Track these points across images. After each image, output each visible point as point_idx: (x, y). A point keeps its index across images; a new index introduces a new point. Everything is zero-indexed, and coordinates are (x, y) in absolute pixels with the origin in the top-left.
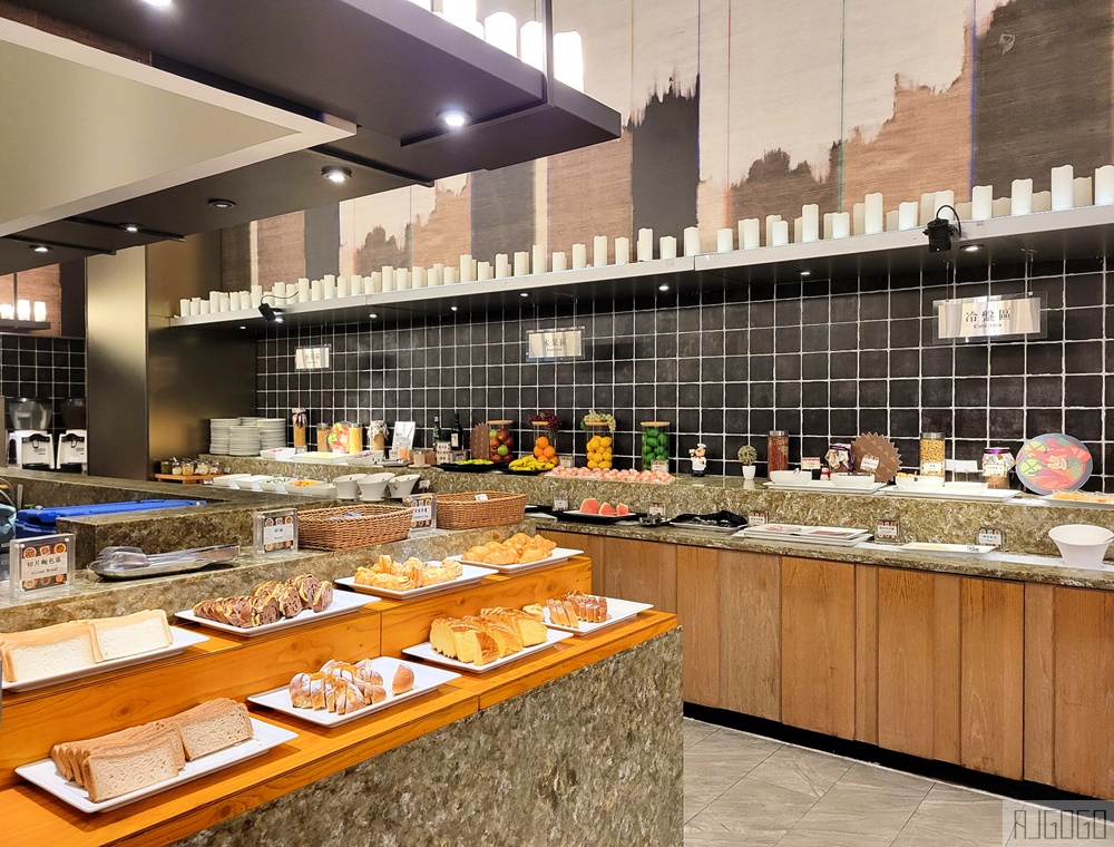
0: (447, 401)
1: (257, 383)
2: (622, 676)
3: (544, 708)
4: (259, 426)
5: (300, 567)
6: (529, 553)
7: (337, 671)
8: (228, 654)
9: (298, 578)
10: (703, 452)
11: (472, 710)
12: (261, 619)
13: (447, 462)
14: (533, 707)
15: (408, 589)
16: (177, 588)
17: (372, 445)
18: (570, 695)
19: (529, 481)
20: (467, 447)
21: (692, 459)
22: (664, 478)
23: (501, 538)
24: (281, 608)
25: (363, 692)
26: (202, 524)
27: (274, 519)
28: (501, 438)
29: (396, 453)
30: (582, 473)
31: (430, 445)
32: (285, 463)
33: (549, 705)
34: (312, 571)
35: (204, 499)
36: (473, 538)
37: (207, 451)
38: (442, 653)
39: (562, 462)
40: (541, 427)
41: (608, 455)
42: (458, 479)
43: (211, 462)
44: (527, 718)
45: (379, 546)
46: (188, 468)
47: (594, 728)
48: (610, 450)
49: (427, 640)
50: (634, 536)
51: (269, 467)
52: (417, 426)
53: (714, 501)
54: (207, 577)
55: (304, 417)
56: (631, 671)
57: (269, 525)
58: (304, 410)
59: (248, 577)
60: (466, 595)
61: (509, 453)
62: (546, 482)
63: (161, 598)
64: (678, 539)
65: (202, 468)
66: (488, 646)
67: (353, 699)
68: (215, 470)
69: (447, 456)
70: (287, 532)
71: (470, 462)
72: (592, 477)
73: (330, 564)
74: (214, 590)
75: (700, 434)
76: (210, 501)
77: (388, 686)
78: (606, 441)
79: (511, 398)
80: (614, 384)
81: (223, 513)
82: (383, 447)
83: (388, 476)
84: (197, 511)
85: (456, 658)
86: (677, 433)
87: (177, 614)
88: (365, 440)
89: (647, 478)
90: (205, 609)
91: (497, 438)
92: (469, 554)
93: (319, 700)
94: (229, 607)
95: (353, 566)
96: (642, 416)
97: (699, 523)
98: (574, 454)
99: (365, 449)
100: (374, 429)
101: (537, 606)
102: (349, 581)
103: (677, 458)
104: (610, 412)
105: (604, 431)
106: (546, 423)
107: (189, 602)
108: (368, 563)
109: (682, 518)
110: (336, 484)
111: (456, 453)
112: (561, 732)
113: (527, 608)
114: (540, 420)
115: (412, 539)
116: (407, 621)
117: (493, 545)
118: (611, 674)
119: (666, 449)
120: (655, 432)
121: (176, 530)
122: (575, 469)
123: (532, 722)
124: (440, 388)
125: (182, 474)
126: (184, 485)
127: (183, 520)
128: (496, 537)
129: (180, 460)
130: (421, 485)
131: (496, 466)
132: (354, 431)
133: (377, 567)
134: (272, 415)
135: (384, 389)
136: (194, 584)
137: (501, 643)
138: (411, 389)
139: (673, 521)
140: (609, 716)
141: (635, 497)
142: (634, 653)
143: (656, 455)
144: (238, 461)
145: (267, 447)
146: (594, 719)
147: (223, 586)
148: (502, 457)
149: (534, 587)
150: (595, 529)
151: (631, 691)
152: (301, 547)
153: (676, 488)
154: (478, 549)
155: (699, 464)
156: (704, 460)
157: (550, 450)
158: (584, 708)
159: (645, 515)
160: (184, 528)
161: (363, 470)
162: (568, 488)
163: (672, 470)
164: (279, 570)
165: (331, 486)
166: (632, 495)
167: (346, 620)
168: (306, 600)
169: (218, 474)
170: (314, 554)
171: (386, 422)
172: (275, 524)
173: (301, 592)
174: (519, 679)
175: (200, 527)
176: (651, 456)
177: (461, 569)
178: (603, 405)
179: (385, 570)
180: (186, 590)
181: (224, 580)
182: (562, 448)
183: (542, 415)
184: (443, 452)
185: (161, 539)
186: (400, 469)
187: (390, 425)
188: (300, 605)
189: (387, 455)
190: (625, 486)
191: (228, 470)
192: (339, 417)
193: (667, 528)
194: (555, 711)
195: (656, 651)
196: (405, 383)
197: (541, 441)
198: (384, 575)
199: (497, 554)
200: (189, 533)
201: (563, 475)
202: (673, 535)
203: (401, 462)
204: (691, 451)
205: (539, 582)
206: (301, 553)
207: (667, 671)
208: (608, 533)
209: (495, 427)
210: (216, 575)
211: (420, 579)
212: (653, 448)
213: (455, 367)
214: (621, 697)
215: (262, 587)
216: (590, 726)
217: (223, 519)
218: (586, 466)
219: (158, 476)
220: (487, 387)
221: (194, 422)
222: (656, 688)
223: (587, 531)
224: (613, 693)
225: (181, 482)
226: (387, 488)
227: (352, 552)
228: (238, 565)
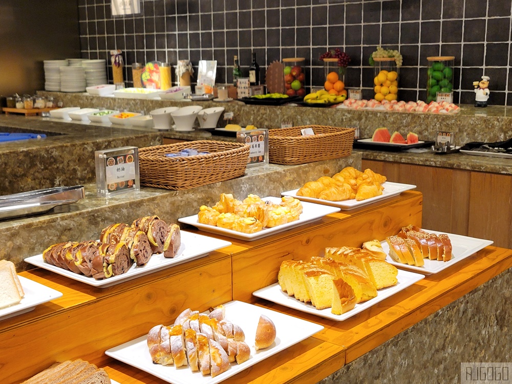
0: (245, 40)
1: (79, 29)
2: (470, 316)
3: (403, 355)
4: (84, 66)
5: (144, 208)
6: (365, 189)
7: (195, 323)
8: (83, 309)
9: (144, 220)
10: (486, 85)
11: (339, 366)
12: (114, 269)
13: (247, 95)
14: (393, 355)
15: (256, 231)
16: (24, 234)
17: (180, 82)
18: (426, 339)
19: (323, 112)
20: (263, 82)
21: (475, 91)
22: (450, 109)
23: (331, 172)
24: (132, 256)
25: (226, 349)
26: (44, 157)
27: (116, 158)
28: (294, 74)
29: (200, 89)
30: (371, 105)
31: (230, 81)
32: (108, 98)
33: (408, 351)
34: (157, 211)
35: (44, 133)
36: (306, 173)
37: (42, 88)
38: (293, 296)
39: (351, 95)
40: (331, 64)
41: (394, 88)
42: (258, 111)
43: (46, 98)
44: (389, 366)
45: (219, 184)
46: (28, 102)
47: (445, 369)
48: (396, 83)
49: (275, 281)
50: (428, 163)
51: (94, 101)
52: (218, 64)
53: (501, 130)
54: (54, 221)
55: (121, 58)
56: (478, 310)
57: (111, 164)
58: (120, 52)
59: (95, 219)
60: (310, 235)
61: (302, 88)
62: (339, 114)
63: (9, 243)
64: (472, 166)
65: (40, 103)
66: (345, 293)
67: (219, 361)
68: (51, 104)
69: (247, 91)
70: (128, 171)
71: (268, 96)
72: (381, 108)
73: (173, 204)
74: (62, 233)
75: (484, 67)
76: (50, 134)
77: (250, 341)
78: (392, 75)
79: (303, 37)
80: (400, 22)
81: (62, 147)
82: (189, 83)
83: (196, 109)
84: (38, 145)
85: (309, 303)
86: (461, 67)
87: (27, 260)
88: (173, 78)
89: (435, 109)
90: (55, 256)
91: (291, 74)
92: (305, 190)
93: (180, 358)
94: (79, 255)
95: (195, 204)
96: (427, 51)
97: (488, 150)
98: (361, 88)
99: (173, 85)
100: (181, 68)
101: (375, 242)
102: (192, 220)
103: (460, 90)
104: (396, 48)
105: (390, 66)
106: (336, 60)
107: (38, 247)
108: (210, 201)
109: (470, 146)
110: (153, 116)
111: (254, 88)
112: (417, 377)
113: (367, 245)
114: (331, 57)
115: (249, 175)
116: (256, 264)
117: (326, 180)
118: (461, 315)
119: (451, 82)
120: (441, 66)
121: (21, 163)
122: (365, 101)
123: (392, 370)
124: (238, 30)
125: (24, 108)
126: (26, 118)
127: (27, 154)
128: (326, 172)
129: (21, 96)
130: (226, 116)
131: (291, 100)
132: (163, 68)
133: (219, 206)
134: (94, 56)
135: (189, 32)
136: (41, 228)
137: (357, 289)
138: (212, 31)
139: (462, 148)
140: (457, 355)
141: (423, 127)
142: (481, 292)
143: (441, 88)
144: (69, 96)
145: (91, 84)
146: (445, 359)
147: (70, 229)
148: (296, 91)
149: (372, 223)
150: (390, 157)
151: (477, 329)
152: (144, 185)
153: (464, 118)
154: (314, 185)
155: (482, 95)
156: (488, 91)
157: (339, 85)
158: (437, 351)
159: (433, 143)
160: (28, 161)
161: (174, 104)
162: (360, 119)
163: (455, 101)
164: (125, 211)
165: (148, 118)
166: (420, 125)
167: (197, 266)
168: (156, 244)
169: (53, 108)
170: (158, 194)
171: (191, 61)
172: (116, 163)
173: (150, 235)
174: (381, 329)
175: (43, 160)
176: (435, 88)
177: (302, 207)
178: (389, 41)
179: (228, 209)
180: (34, 234)
181: (72, 224)
182: (350, 83)
183: (333, 52)
184: (244, 86)
185: (8, 172)
186: (206, 103)
187: (195, 64)
188: (149, 249)
189: (193, 90)
190: (414, 116)
191: (61, 104)
192: (151, 58)
193: (457, 155)
194: (413, 356)
195: (499, 288)
196: (206, 26)
197: (331, 76)
198: (229, 215)
199: (333, 190)
200: (33, 165)
201: (354, 107)
202: (465, 161)
203: (207, 97)
204: (475, 83)
205: (376, 218)
206: (143, 192)
207: (507, 306)
208: (403, 160)
209: (289, 64)
210: (63, 219)
211: (266, 219)
212: (438, 81)
213: (252, 10)
214: (468, 335)
215: (110, 230)
216: (442, 366)
217: (63, 151)
218: (373, 98)
219: (5, 109)
220: (280, 28)
221: (31, 63)
222: (497, 324)
223: (383, 158)
224: (462, 333)
225: (23, 114)
226: (197, 119)
227: (194, 191)
228: (84, 207)
